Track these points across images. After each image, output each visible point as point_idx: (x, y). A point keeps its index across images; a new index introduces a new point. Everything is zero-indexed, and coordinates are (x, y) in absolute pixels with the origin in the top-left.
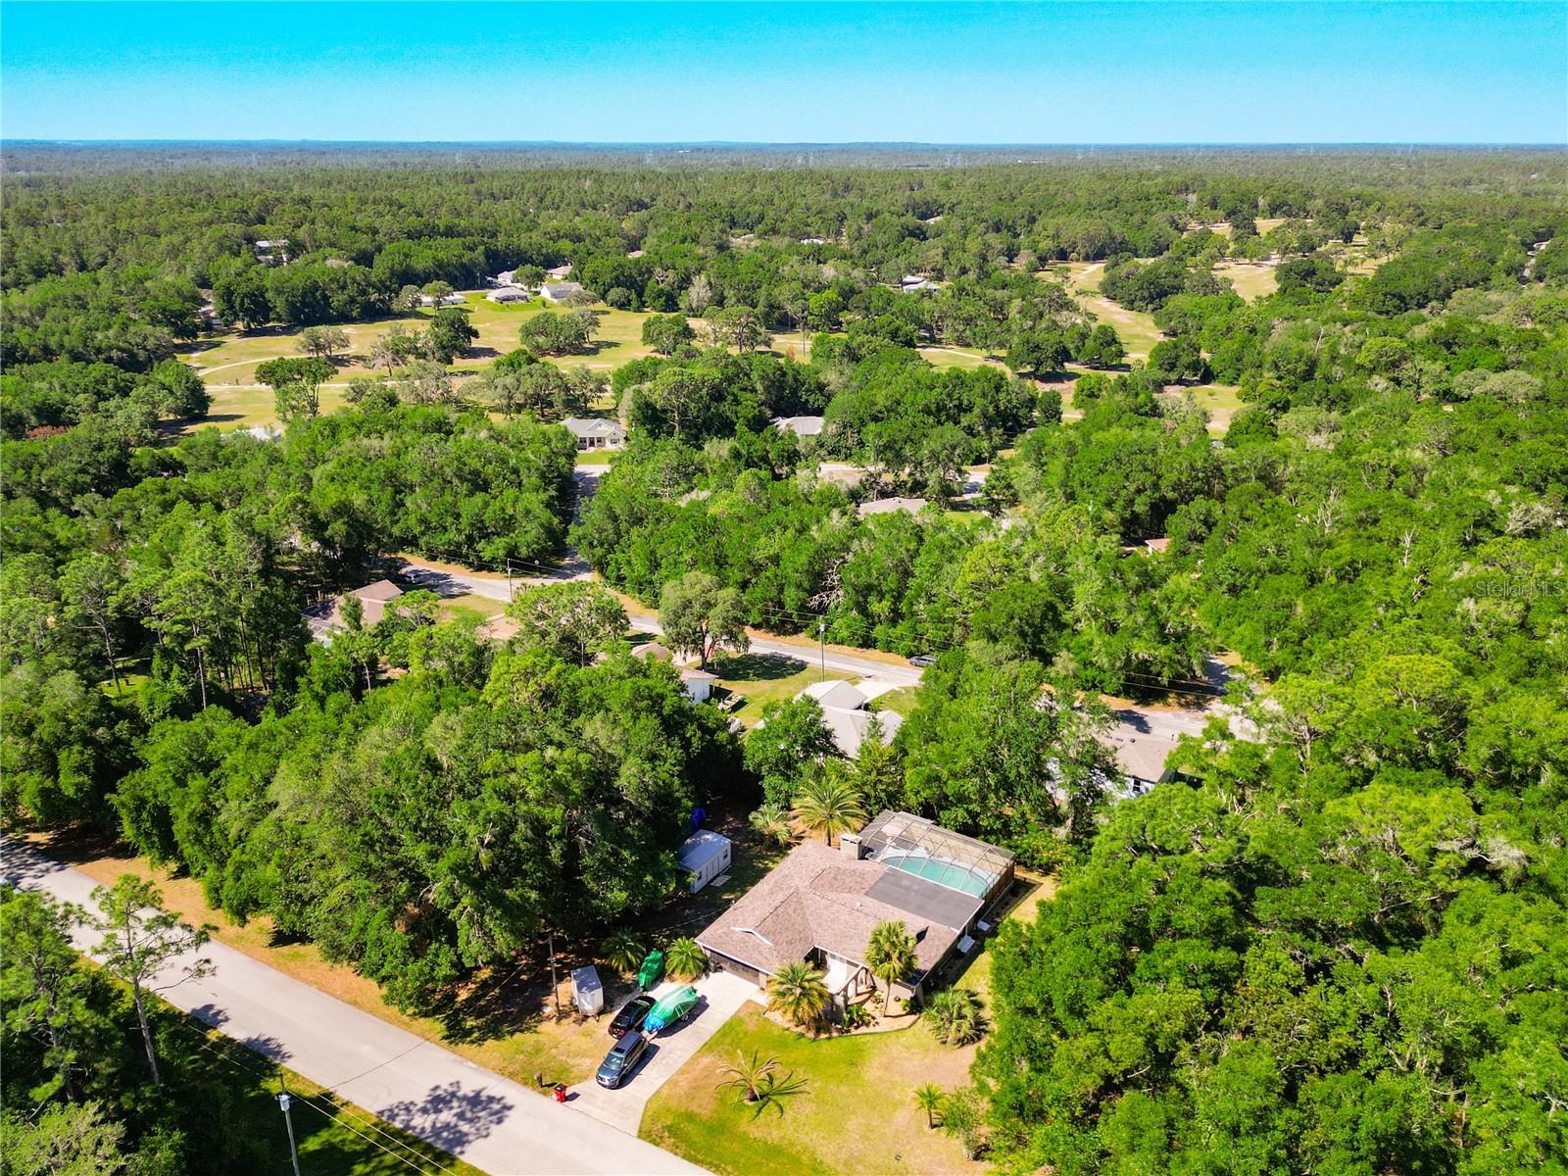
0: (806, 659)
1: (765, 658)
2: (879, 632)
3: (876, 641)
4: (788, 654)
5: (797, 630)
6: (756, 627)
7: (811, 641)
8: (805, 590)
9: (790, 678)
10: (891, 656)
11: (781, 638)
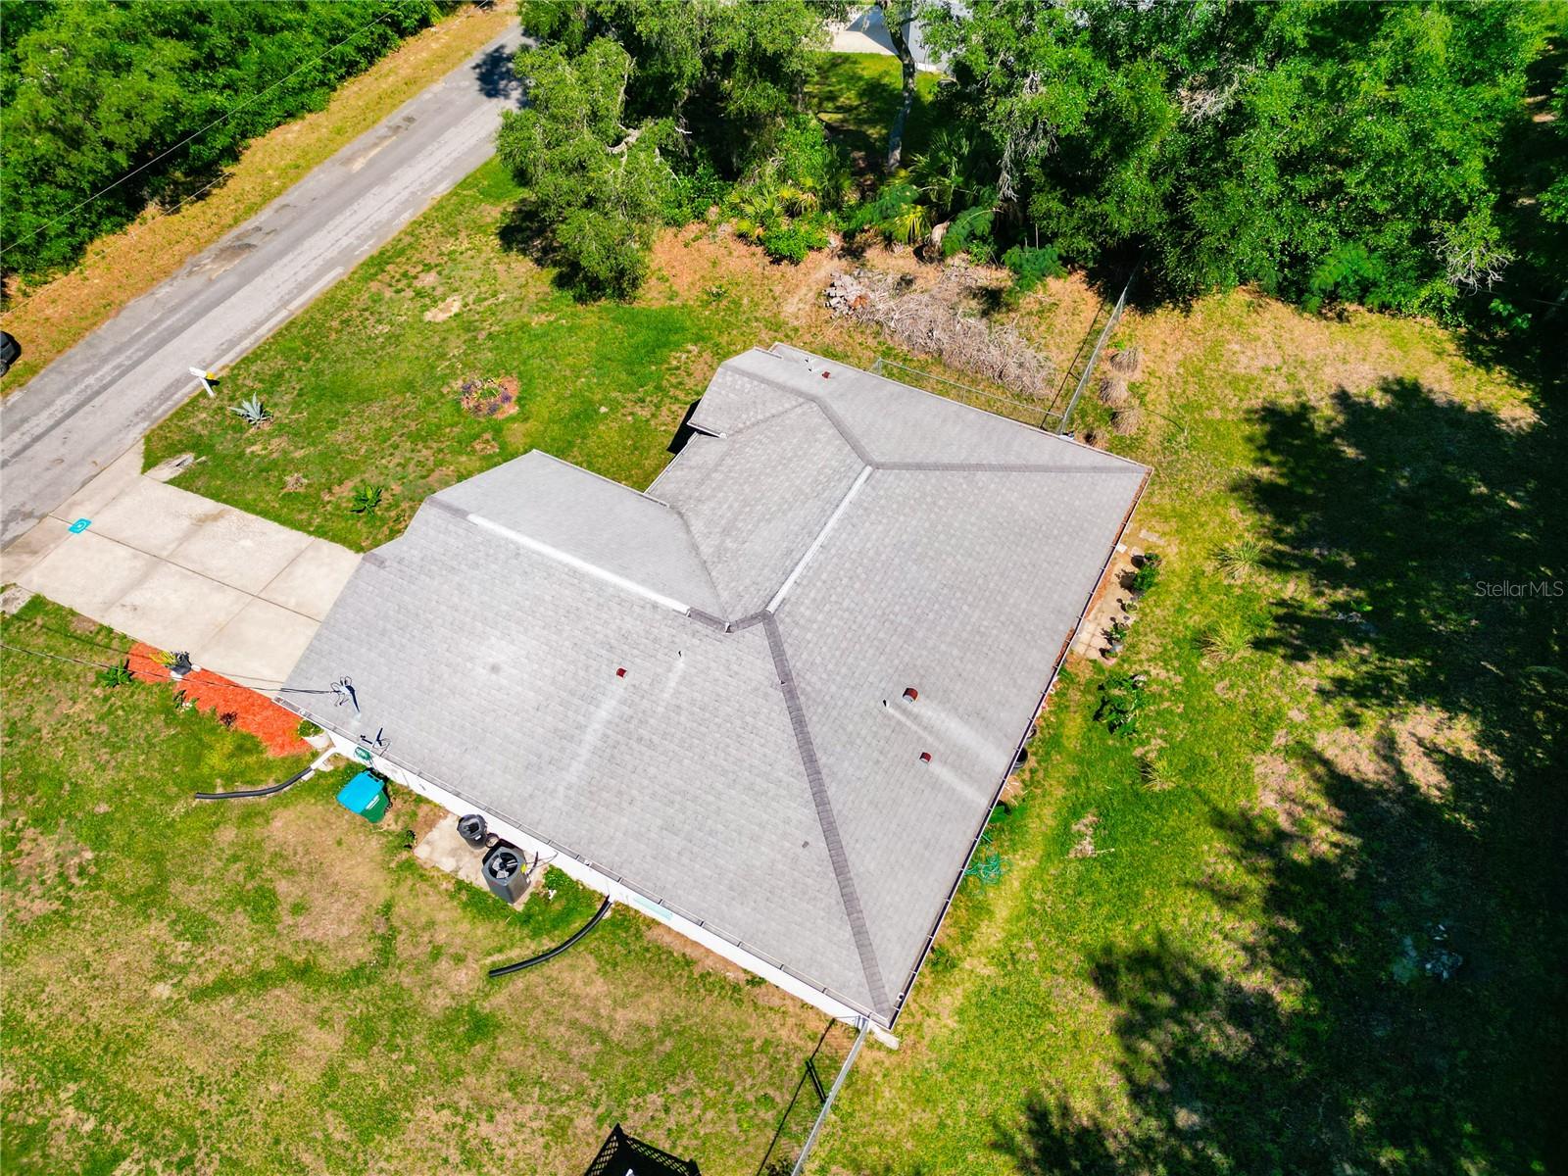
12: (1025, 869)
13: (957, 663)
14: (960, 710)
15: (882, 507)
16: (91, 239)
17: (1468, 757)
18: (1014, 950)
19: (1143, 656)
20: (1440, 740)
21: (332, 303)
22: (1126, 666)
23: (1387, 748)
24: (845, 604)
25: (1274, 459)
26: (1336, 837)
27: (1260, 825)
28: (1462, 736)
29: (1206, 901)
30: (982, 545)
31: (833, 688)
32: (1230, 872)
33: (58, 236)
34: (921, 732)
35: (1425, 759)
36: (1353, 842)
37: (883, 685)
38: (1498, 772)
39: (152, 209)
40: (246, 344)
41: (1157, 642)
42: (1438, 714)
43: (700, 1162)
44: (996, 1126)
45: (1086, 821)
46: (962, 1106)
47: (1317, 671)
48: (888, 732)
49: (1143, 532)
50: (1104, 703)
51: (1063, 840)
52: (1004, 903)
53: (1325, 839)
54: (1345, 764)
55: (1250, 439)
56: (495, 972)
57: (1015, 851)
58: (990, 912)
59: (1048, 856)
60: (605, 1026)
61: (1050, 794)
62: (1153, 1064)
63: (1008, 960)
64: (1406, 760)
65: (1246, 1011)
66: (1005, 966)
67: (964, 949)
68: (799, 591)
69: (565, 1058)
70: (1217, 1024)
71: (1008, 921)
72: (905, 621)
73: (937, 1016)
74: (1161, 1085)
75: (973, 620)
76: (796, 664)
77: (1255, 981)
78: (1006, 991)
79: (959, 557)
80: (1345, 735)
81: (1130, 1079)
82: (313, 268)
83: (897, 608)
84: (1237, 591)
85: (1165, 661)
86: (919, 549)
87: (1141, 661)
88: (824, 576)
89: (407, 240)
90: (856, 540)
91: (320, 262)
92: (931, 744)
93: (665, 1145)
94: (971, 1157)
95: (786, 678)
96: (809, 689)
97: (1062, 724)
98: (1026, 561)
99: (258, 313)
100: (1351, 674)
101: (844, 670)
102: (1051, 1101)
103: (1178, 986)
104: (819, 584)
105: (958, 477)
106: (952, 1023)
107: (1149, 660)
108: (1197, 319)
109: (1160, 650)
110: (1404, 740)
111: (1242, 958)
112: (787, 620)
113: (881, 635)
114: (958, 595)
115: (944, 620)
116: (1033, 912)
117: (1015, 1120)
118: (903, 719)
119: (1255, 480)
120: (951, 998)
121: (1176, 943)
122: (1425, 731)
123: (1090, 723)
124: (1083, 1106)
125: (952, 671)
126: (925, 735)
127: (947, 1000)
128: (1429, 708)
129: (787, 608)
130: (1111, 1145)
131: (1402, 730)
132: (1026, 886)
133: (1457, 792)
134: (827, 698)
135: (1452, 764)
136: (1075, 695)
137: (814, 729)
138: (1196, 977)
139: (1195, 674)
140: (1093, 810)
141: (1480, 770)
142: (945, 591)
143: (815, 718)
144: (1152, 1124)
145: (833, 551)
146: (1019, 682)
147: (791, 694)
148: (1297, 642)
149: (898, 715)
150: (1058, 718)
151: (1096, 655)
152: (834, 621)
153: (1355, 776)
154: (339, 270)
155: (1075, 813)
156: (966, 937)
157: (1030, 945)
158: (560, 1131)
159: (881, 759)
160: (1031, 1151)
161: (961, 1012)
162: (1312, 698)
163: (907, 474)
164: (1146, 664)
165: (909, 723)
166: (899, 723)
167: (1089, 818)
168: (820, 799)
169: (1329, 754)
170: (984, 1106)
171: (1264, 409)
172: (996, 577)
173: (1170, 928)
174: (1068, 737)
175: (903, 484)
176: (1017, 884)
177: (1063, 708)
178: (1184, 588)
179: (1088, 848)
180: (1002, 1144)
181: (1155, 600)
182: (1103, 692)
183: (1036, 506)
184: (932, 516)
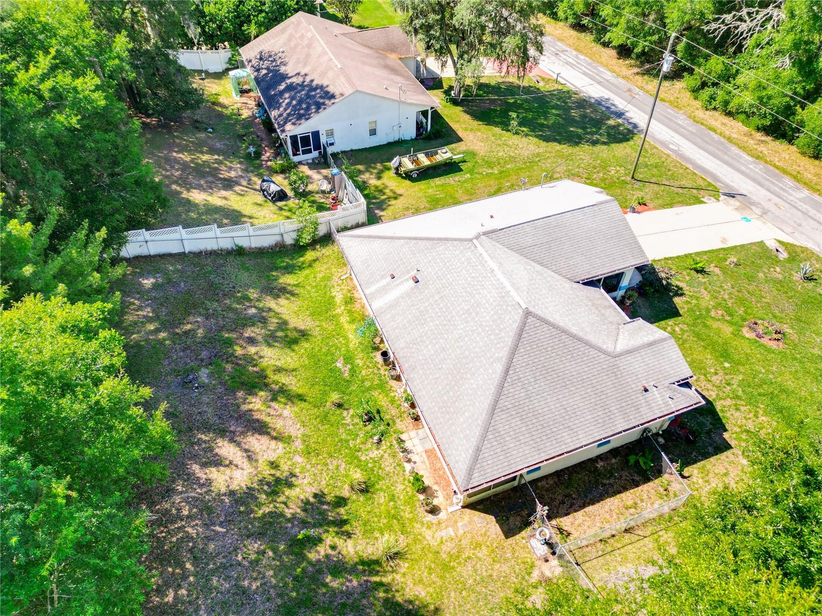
12: (352, 342)
13: (418, 307)
14: (401, 300)
15: (501, 306)
17: (211, 469)
18: (334, 322)
19: (386, 455)
20: (228, 471)
22: (389, 444)
23: (250, 456)
24: (464, 271)
26: (251, 406)
27: (283, 400)
28: (220, 479)
29: (285, 366)
30: (462, 347)
31: (434, 254)
32: (284, 379)
34: (402, 279)
35: (231, 459)
36: (244, 407)
37: (426, 273)
38: (196, 468)
41: (387, 469)
42: (235, 486)
44: (302, 286)
45: (347, 372)
47: (303, 490)
48: (409, 268)
49: (451, 533)
50: (381, 419)
51: (348, 359)
52: (350, 328)
53: (256, 404)
54: (265, 440)
57: (360, 343)
58: (350, 323)
59: (348, 351)
61: (366, 369)
62: (270, 317)
64: (239, 453)
65: (252, 341)
66: (333, 317)
68: (478, 255)
70: (259, 334)
71: (343, 326)
72: (445, 293)
73: (339, 292)
74: (265, 314)
75: (431, 323)
77: (252, 350)
78: (327, 312)
79: (461, 331)
80: (272, 457)
81: (274, 312)
83: (452, 292)
85: (375, 462)
86: (474, 314)
87: (385, 452)
88: (479, 267)
90: (490, 287)
92: (397, 281)
94: (302, 278)
95: (446, 239)
96: (438, 245)
97: (387, 395)
98: (444, 366)
100: (288, 492)
101: (438, 261)
102: (293, 299)
103: (278, 339)
104: (477, 263)
106: (334, 294)
107: (382, 456)
109: (383, 466)
110: (246, 464)
111: (262, 354)
112: (469, 246)
113: (444, 280)
114: (445, 322)
115: (437, 310)
116: (338, 334)
117: (298, 290)
118: (410, 275)
120: (339, 299)
121: (288, 351)
122: (237, 474)
123: (378, 407)
124: (283, 302)
125: (416, 303)
126: (400, 281)
127: (339, 297)
128: (241, 488)
129: (473, 248)
130: (269, 298)
131: (248, 468)
132: (346, 338)
133: (211, 449)
134: (432, 251)
135: (217, 462)
136: (394, 412)
137: (424, 243)
138: (276, 344)
139: (358, 466)
140: (348, 378)
141: (204, 465)
142: (449, 317)
143: (428, 244)
144: (261, 305)
145: (489, 274)
147: (439, 239)
148: (325, 507)
149: (413, 274)
150: (391, 396)
151: (403, 437)
152: (459, 264)
153: (257, 436)
155: (353, 372)
156: (349, 311)
157: (331, 327)
159: (402, 262)
160: (289, 288)
161: (334, 298)
162: (297, 471)
164: (382, 453)
165: (408, 276)
166: (410, 273)
167: (346, 375)
169: (273, 442)
170: (308, 287)
172: (444, 345)
173: (292, 354)
174: (380, 394)
175: (510, 321)
176: (350, 336)
177: (393, 401)
178: (402, 514)
179: (338, 365)
180: (297, 285)
181: (407, 492)
182: (386, 423)
183: (470, 391)
184: (487, 329)
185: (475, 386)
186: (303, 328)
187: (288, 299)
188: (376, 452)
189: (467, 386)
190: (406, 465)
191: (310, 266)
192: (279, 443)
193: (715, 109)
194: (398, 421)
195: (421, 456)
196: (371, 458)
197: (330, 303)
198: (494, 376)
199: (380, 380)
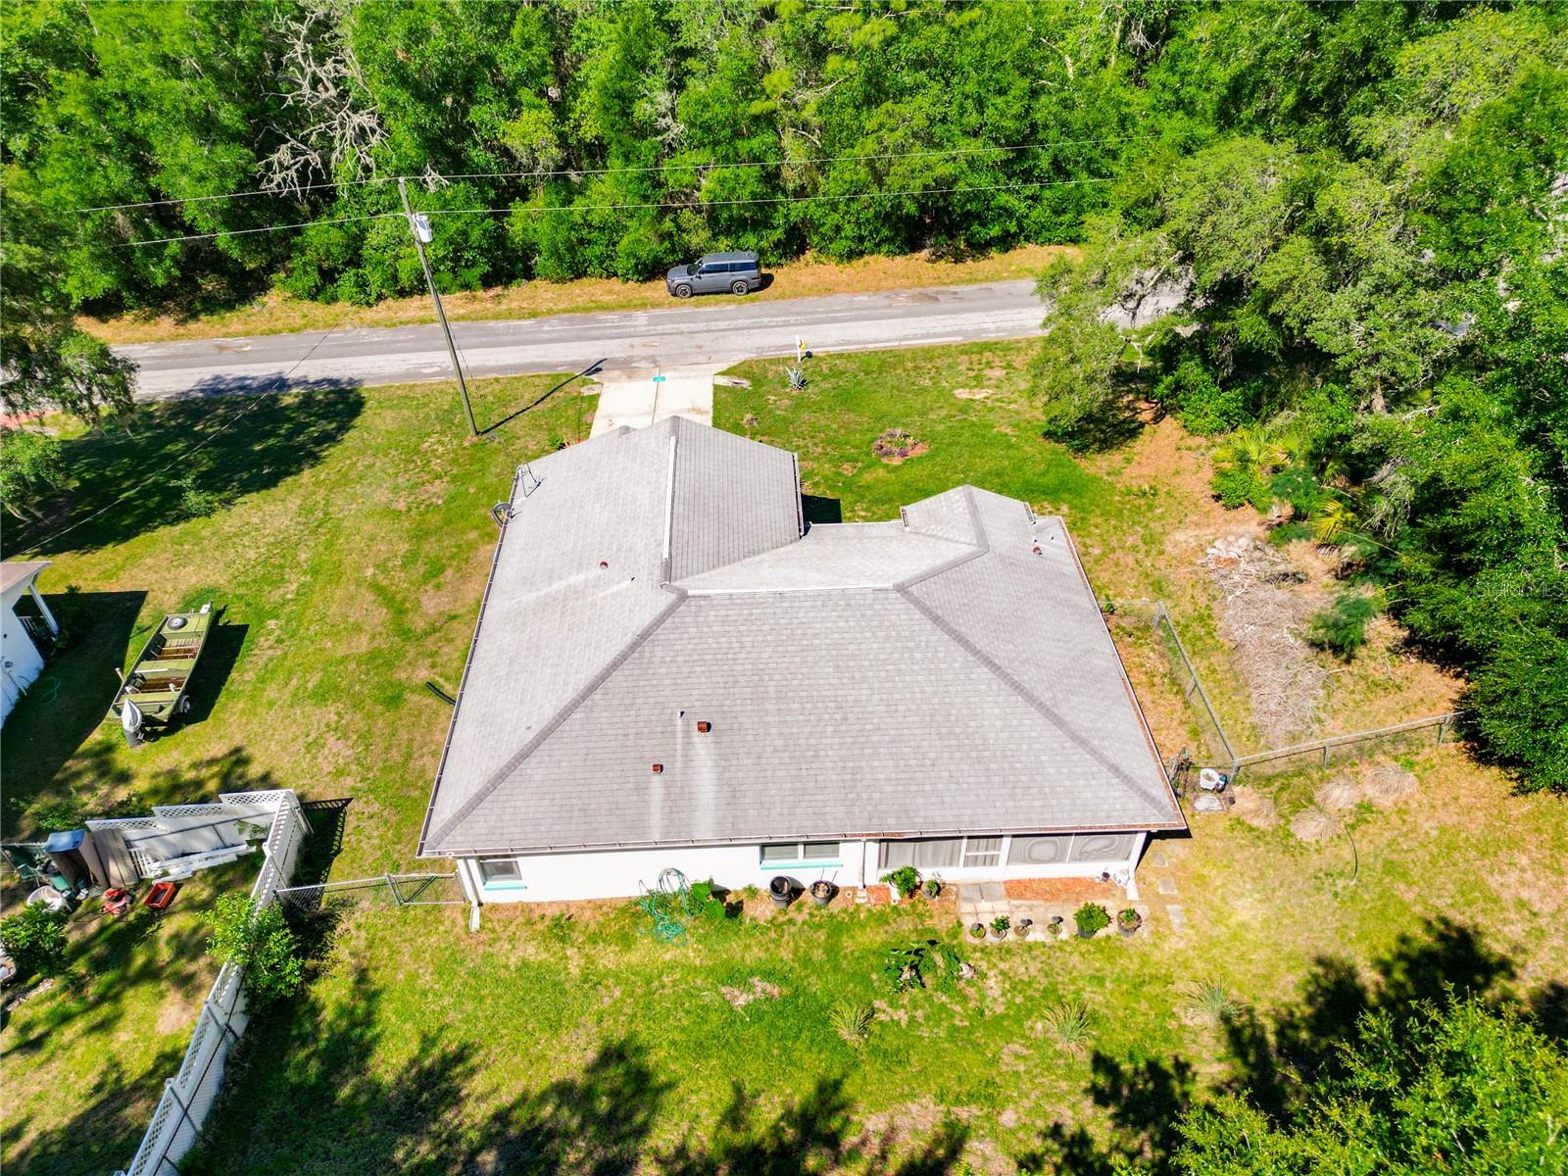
0: (342, 368)
1: (189, 409)
2: (531, 218)
3: (531, 249)
4: (262, 371)
5: (245, 287)
6: (103, 308)
7: (318, 310)
8: (234, 137)
9: (333, 453)
10: (592, 289)
11: (205, 323)
12: (687, 957)
13: (769, 749)
14: (727, 775)
15: (864, 615)
16: (872, 253)
18: (605, 982)
19: (1002, 965)
21: (928, 354)
22: (977, 954)
24: (745, 639)
25: (1398, 976)
29: (723, 1107)
30: (909, 709)
31: (663, 671)
32: (766, 1115)
33: (847, 238)
34: (679, 753)
37: (699, 703)
39: (925, 253)
40: (854, 347)
41: (1033, 971)
43: (343, 854)
44: (441, 1030)
45: (769, 988)
46: (446, 1001)
48: (659, 729)
49: (1177, 907)
50: (919, 954)
51: (736, 976)
52: (645, 952)
55: (1404, 940)
56: (432, 686)
57: (699, 941)
58: (628, 948)
59: (712, 971)
60: (416, 756)
61: (778, 946)
62: (533, 1119)
63: (592, 981)
66: (585, 981)
67: (583, 943)
68: (728, 602)
69: (387, 750)
70: (590, 1153)
71: (629, 965)
72: (771, 689)
73: (514, 947)
74: (513, 1131)
75: (824, 741)
76: (660, 634)
78: (564, 992)
79: (876, 697)
80: (1004, 1163)
81: (513, 1107)
82: (948, 329)
83: (777, 677)
84: (1172, 1024)
85: (1013, 988)
86: (851, 663)
87: (996, 966)
88: (755, 611)
89: (1024, 344)
91: (956, 328)
92: (674, 767)
93: (348, 829)
94: (409, 1026)
95: (645, 635)
96: (647, 654)
97: (862, 926)
98: (932, 755)
99: (884, 335)
100: (1100, 1147)
101: (686, 670)
102: (475, 1061)
103: (621, 1114)
104: (746, 612)
105: (960, 654)
106: (513, 960)
107: (1002, 973)
108: (1523, 806)
109: (1026, 978)
111: (668, 1152)
112: (693, 609)
113: (741, 679)
114: (838, 717)
115: (801, 717)
116: (649, 982)
117: (450, 1043)
118: (680, 734)
119: (1351, 973)
120: (537, 953)
121: (669, 1099)
123: (884, 950)
124: (478, 1084)
125: (758, 749)
126: (679, 758)
127: (531, 950)
129: (703, 602)
132: (671, 967)
134: (651, 671)
136: (907, 925)
137: (618, 676)
138: (639, 1118)
139: (1018, 1022)
140: (786, 991)
142: (831, 705)
143: (626, 672)
144: (473, 1137)
145: (785, 605)
146: (798, 811)
147: (634, 647)
148: (1125, 1092)
149: (679, 728)
150: (867, 918)
151: (969, 922)
152: (722, 640)
154: (959, 339)
155: (768, 975)
156: (593, 939)
157: (618, 994)
158: (340, 773)
159: (631, 737)
160: (427, 1063)
161: (525, 964)
162: (1042, 1123)
163: (917, 615)
164: (995, 971)
165: (679, 741)
166: (674, 733)
167: (774, 990)
168: (564, 715)
169: (966, 1159)
170: (453, 1016)
171: (1461, 931)
172: (887, 738)
173: (681, 1089)
174: (853, 937)
175: (903, 617)
176: (668, 957)
177: (882, 919)
178: (1130, 973)
179: (742, 1001)
180: (427, 1041)
181: (1088, 951)
182: (928, 947)
183: (1005, 735)
184: (896, 656)
185: (998, 723)
186: (592, 1055)
187: (473, 1071)
188: (991, 982)
189: (992, 735)
190: (1030, 938)
191: (372, 997)
192: (967, 1147)
193: (380, 297)
194: (929, 923)
195: (1017, 907)
196: (1004, 995)
197: (535, 977)
198: (994, 687)
199: (820, 926)
